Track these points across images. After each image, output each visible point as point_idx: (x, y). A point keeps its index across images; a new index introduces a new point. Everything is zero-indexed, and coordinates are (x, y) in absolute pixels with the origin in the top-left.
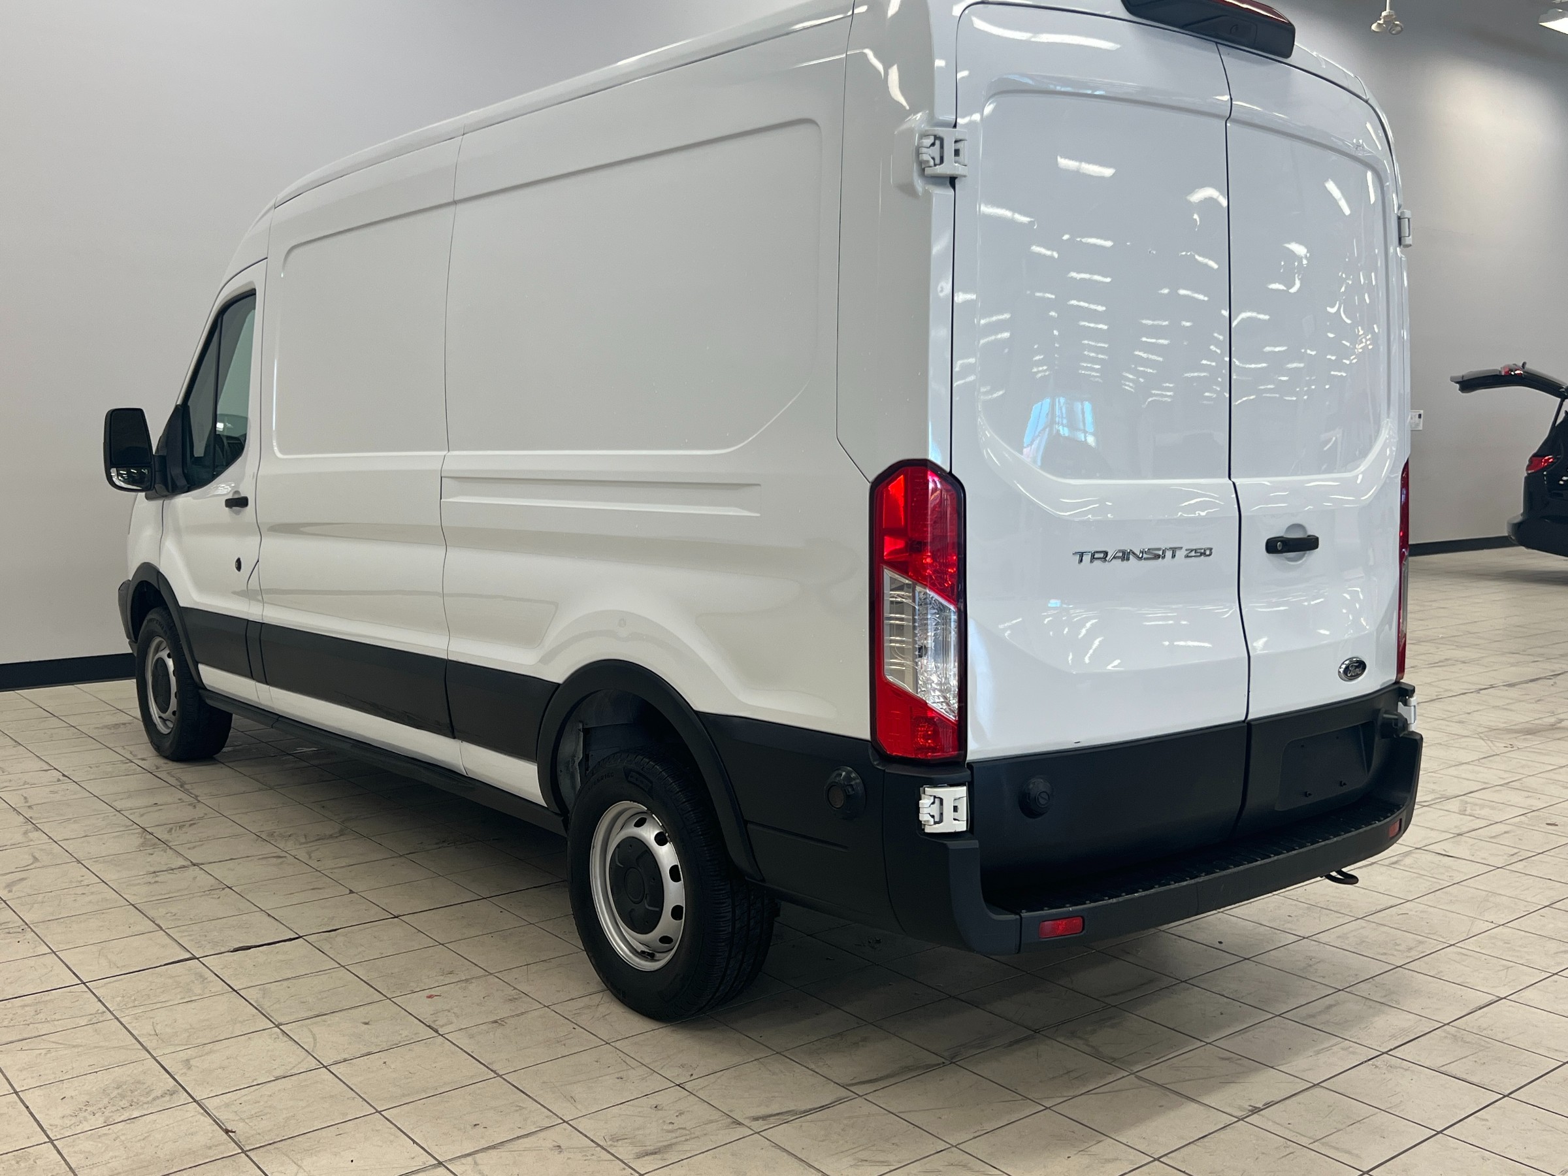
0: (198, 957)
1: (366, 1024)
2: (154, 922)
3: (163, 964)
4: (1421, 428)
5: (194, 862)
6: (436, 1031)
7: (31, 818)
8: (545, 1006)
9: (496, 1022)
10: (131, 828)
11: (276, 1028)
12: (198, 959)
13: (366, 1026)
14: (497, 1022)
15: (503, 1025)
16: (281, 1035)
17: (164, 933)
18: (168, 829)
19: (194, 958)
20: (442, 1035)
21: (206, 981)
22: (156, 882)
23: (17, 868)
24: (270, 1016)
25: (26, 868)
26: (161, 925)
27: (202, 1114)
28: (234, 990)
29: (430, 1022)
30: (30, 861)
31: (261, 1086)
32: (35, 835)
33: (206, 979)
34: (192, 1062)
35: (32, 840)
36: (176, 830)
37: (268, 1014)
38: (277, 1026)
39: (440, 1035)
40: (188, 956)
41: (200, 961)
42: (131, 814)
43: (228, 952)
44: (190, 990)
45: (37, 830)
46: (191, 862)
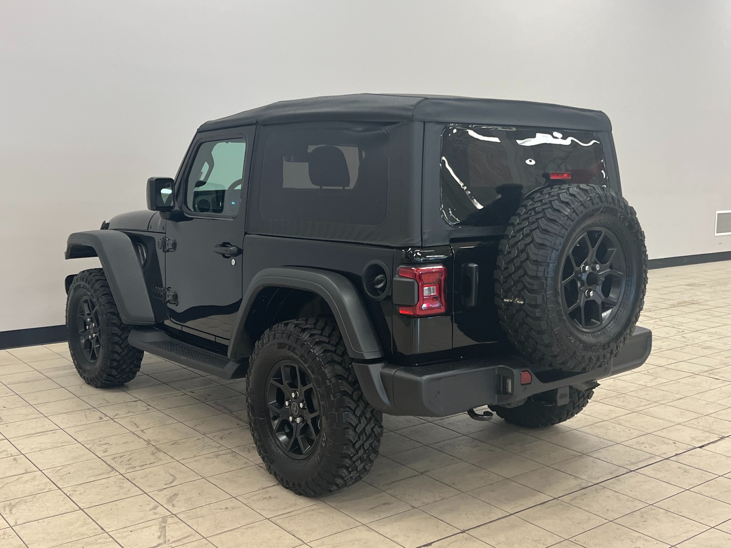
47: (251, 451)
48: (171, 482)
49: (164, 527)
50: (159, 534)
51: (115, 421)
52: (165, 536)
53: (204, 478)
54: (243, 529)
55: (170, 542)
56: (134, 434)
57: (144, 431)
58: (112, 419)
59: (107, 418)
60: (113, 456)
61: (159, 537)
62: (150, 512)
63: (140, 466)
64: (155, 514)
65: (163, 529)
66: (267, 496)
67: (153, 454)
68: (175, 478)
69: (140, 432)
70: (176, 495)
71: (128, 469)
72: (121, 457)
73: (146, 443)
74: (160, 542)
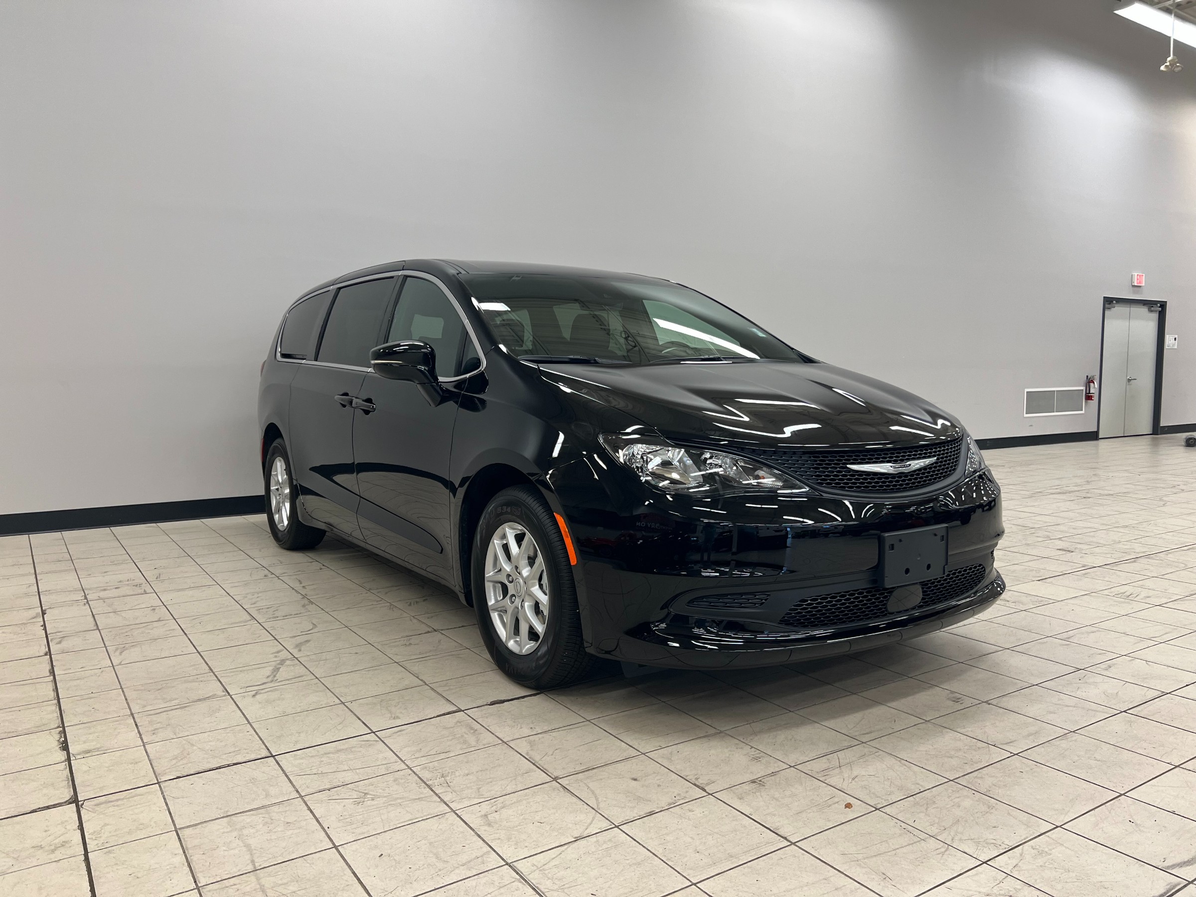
0: (463, 709)
1: (635, 780)
2: (418, 677)
3: (436, 715)
4: (1176, 347)
5: (435, 629)
6: (705, 790)
7: (306, 595)
8: (791, 767)
9: (753, 782)
10: (380, 602)
11: (554, 782)
12: (463, 711)
13: (635, 782)
14: (755, 782)
15: (764, 786)
16: (561, 789)
17: (429, 688)
18: (409, 603)
19: (460, 710)
20: (711, 795)
21: (476, 732)
22: (410, 644)
23: (302, 632)
24: (546, 770)
25: (309, 632)
26: (424, 680)
27: (519, 880)
28: (503, 742)
29: (694, 780)
30: (311, 627)
31: (566, 847)
32: (311, 607)
33: (476, 730)
34: (489, 816)
35: (309, 611)
36: (414, 604)
37: (543, 767)
38: (555, 779)
39: (709, 794)
40: (455, 709)
41: (465, 713)
42: (378, 593)
43: (486, 705)
44: (465, 742)
45: (312, 604)
46: (433, 629)
47: (412, 605)
48: (309, 630)
49: (278, 669)
50: (268, 674)
51: (279, 579)
52: (275, 676)
53: (346, 627)
54: (365, 671)
55: (278, 681)
56: (293, 589)
57: (306, 587)
58: (278, 577)
59: (273, 576)
60: (259, 608)
61: (268, 677)
62: (272, 656)
63: (283, 617)
64: (276, 657)
65: (276, 670)
66: (408, 644)
67: (304, 606)
68: (315, 626)
69: (301, 588)
70: (307, 641)
71: (270, 619)
72: (268, 608)
73: (301, 597)
74: (267, 681)
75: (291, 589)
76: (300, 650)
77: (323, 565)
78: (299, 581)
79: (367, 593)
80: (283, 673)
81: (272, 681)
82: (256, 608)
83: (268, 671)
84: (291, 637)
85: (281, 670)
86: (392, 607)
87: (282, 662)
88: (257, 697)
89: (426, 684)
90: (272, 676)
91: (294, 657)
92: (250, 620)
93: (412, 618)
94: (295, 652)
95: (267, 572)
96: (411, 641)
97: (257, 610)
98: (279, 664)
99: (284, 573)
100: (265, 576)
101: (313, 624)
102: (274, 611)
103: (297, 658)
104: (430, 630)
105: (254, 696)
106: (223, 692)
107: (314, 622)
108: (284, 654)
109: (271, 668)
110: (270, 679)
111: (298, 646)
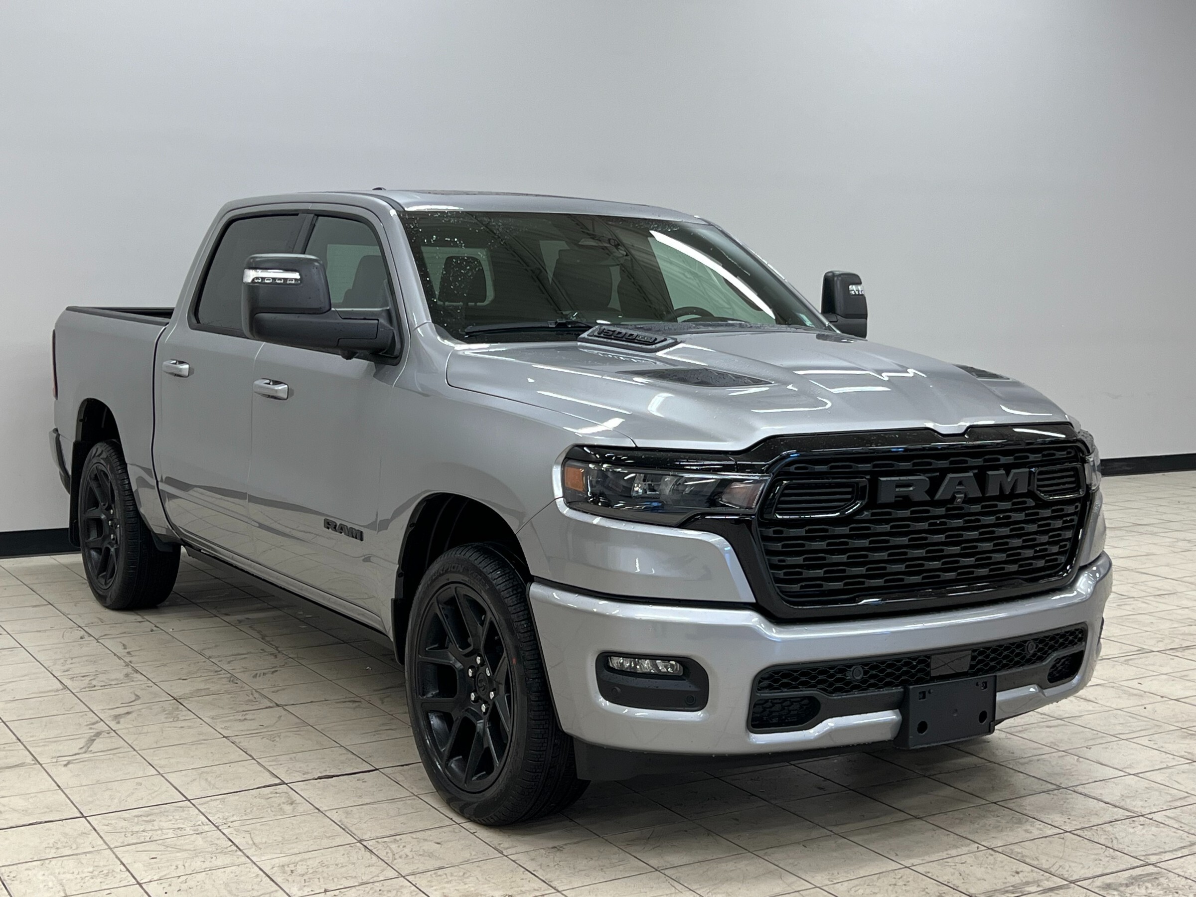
75: (113, 654)
76: (118, 723)
77: (156, 626)
78: (124, 645)
79: (205, 662)
80: (97, 745)
81: (85, 752)
82: (70, 677)
83: (82, 743)
84: (109, 709)
85: (95, 742)
86: (232, 679)
87: (98, 734)
88: (70, 766)
89: (253, 759)
90: (85, 748)
91: (112, 729)
92: (62, 689)
93: (254, 691)
94: (113, 725)
95: (83, 633)
96: (247, 717)
97: (71, 679)
98: (94, 736)
99: (106, 635)
100: (81, 638)
101: (137, 696)
102: (91, 680)
103: (114, 731)
104: (271, 705)
105: (65, 765)
106: (33, 760)
107: (136, 693)
108: (101, 726)
109: (85, 740)
110: (83, 750)
111: (117, 718)
